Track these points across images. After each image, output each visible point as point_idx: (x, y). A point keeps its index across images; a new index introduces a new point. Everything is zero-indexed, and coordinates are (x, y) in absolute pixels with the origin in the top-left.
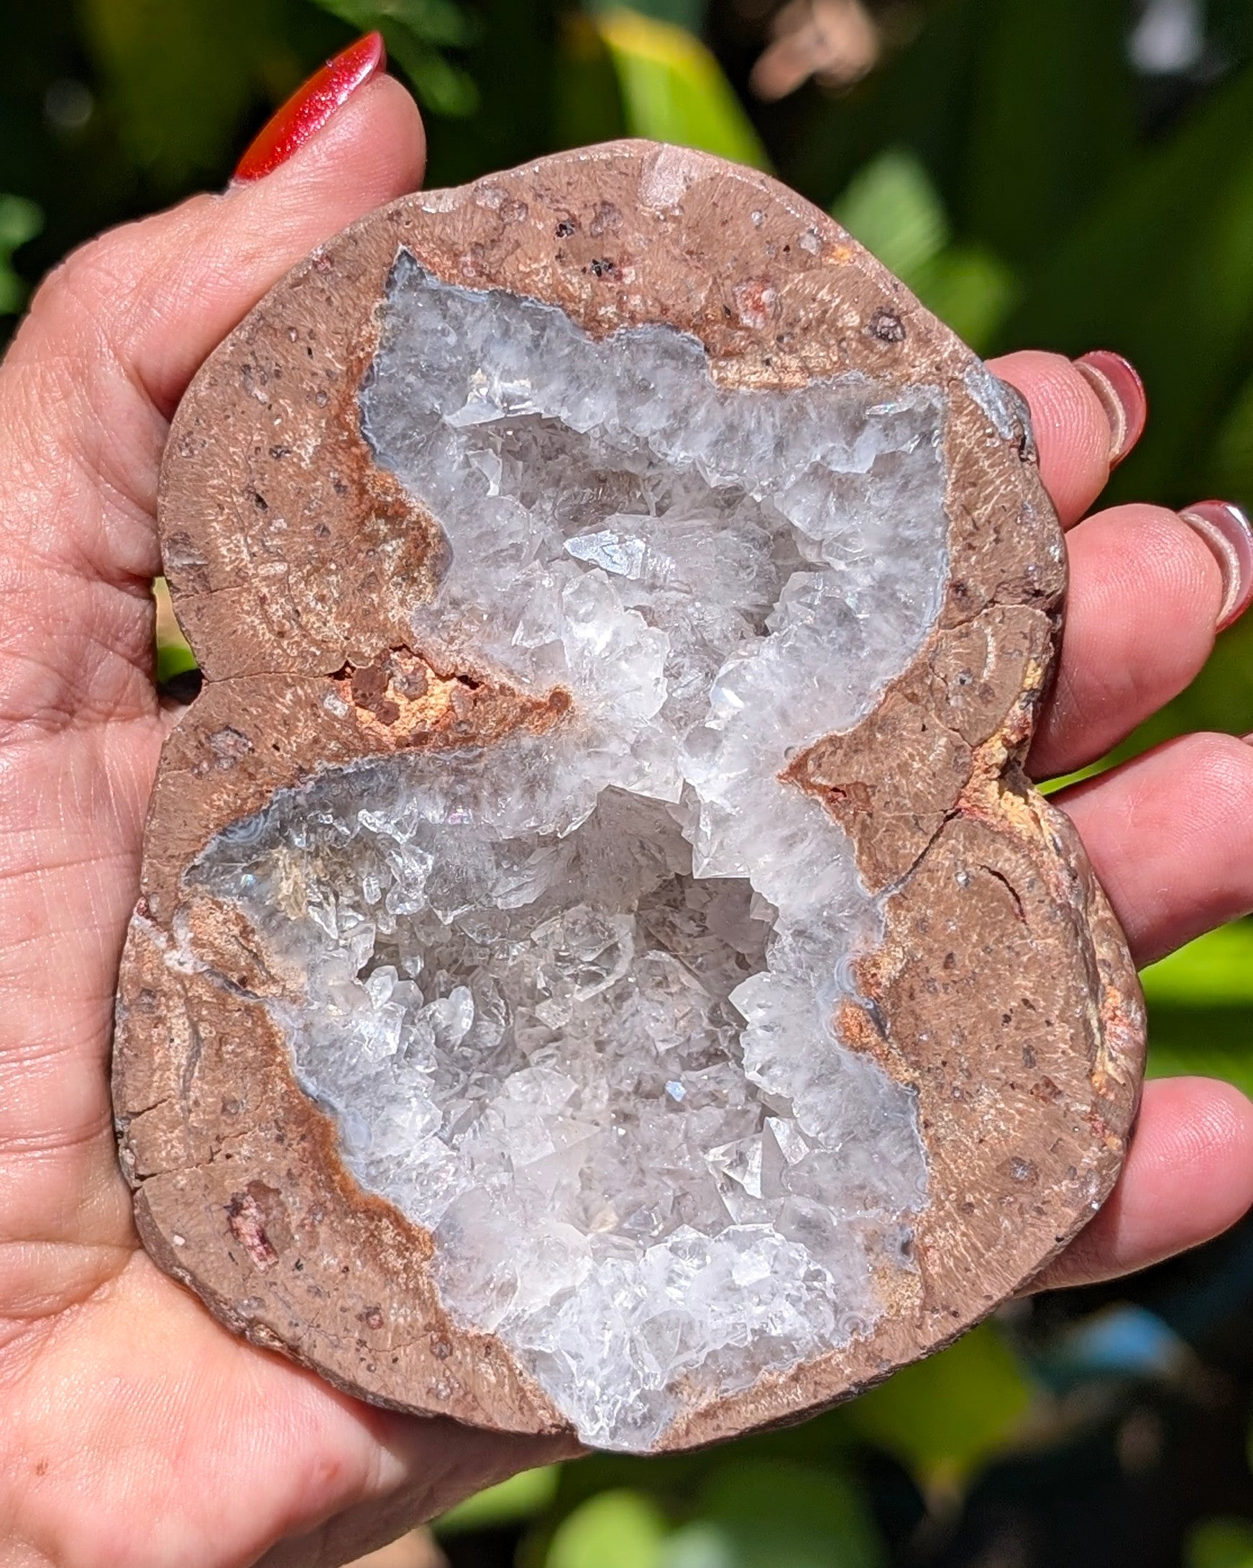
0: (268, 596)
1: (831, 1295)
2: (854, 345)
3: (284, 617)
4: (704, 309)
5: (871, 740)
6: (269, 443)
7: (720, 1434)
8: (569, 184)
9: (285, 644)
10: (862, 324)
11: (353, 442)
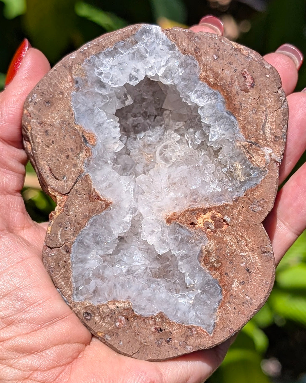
0: (245, 246)
1: (96, 69)
2: (96, 312)
3: (241, 241)
4: (134, 320)
5: (89, 213)
8: (169, 351)
9: (241, 234)
10: (94, 317)
11: (224, 286)
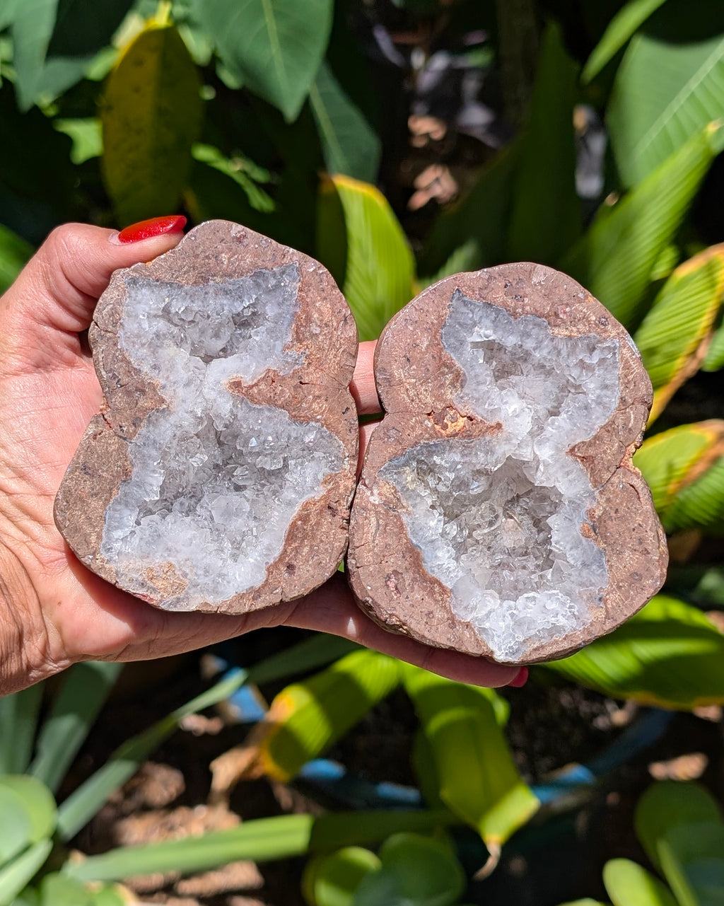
0: (409, 389)
1: (576, 613)
2: (594, 326)
3: (414, 395)
4: (549, 312)
5: (595, 443)
6: (412, 342)
7: (540, 656)
8: (510, 273)
9: (414, 403)
10: (596, 320)
11: (439, 344)
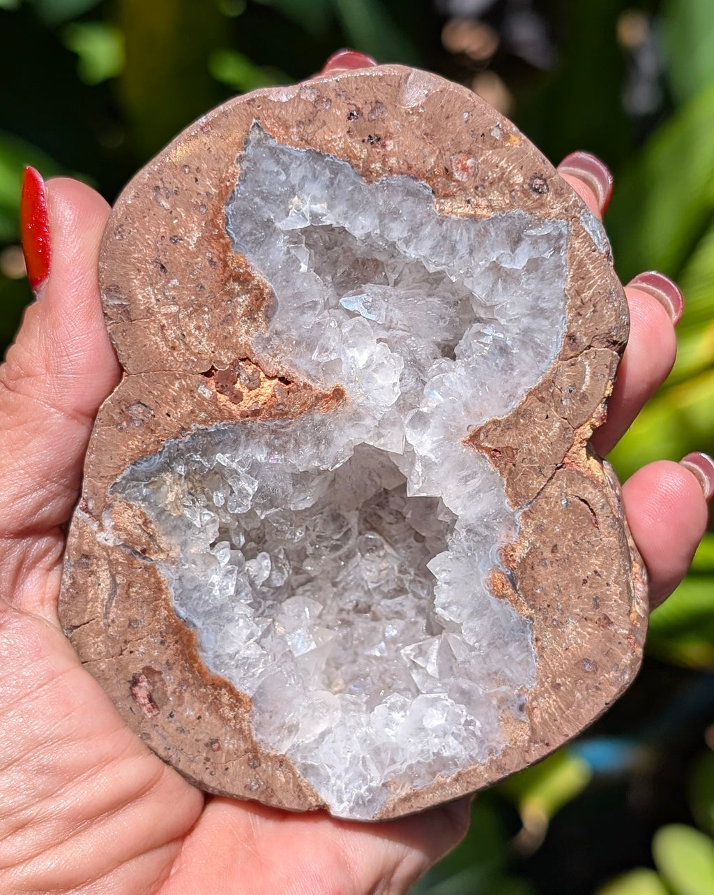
1: (478, 733)
2: (519, 194)
4: (433, 168)
5: (517, 423)
6: (170, 234)
7: (412, 810)
8: (357, 89)
9: (175, 354)
10: (524, 182)
11: (221, 236)
